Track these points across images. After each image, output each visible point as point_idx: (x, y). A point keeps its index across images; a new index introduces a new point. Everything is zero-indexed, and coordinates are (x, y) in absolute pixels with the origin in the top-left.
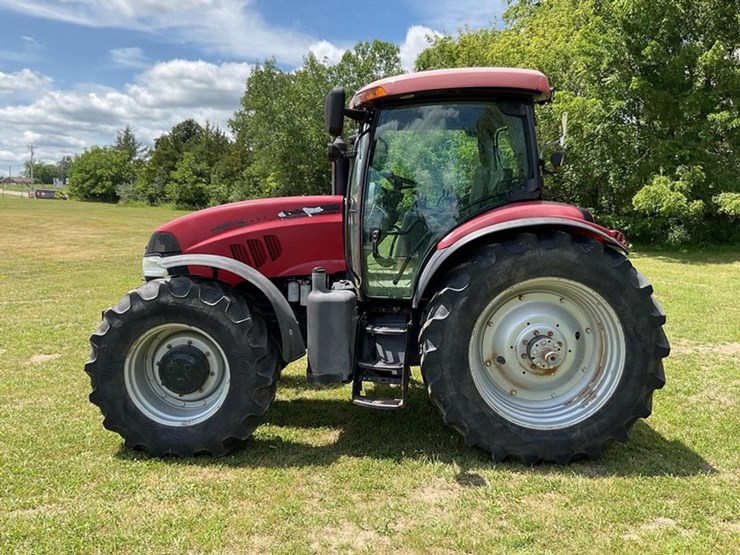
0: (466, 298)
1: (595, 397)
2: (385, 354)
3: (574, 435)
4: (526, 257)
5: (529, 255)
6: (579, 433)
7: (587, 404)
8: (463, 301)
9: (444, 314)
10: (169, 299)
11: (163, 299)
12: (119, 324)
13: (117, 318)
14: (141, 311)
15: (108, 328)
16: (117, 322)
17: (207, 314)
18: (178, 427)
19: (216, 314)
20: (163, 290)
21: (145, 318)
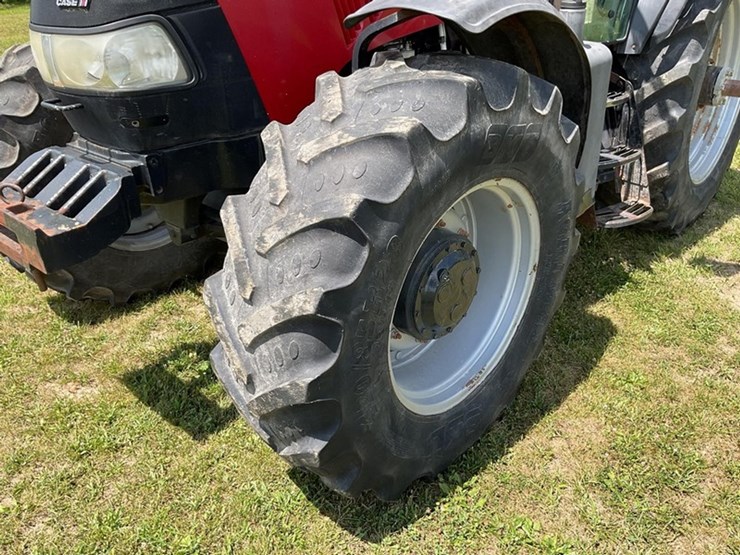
7: (711, 138)
9: (695, 54)
10: (485, 123)
11: (476, 127)
12: (391, 233)
13: (385, 218)
14: (437, 176)
15: (365, 253)
16: (385, 231)
17: (537, 141)
18: (465, 401)
19: (549, 135)
20: (475, 101)
21: (439, 193)
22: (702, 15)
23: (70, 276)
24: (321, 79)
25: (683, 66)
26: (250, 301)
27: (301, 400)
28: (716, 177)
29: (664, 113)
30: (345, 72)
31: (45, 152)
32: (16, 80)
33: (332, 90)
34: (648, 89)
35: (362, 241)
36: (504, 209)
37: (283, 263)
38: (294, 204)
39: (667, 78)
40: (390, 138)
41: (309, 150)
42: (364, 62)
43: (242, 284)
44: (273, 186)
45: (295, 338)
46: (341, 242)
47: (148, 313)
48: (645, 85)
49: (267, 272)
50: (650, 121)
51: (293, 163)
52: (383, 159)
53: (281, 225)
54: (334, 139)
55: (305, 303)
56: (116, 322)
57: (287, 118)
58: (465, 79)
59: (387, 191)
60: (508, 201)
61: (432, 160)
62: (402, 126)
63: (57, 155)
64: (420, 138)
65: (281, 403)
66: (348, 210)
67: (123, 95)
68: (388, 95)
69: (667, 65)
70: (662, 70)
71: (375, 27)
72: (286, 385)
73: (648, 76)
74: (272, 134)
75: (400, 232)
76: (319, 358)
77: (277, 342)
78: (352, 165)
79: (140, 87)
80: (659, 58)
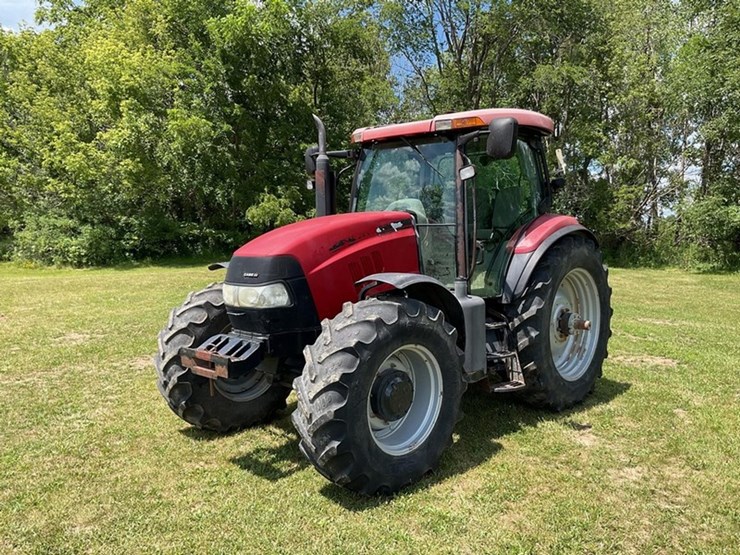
9: (540, 304)
10: (406, 320)
11: (402, 321)
12: (368, 355)
13: (366, 349)
14: (386, 337)
15: (358, 362)
16: (366, 354)
17: (432, 330)
18: (408, 454)
19: (438, 329)
20: (401, 312)
21: (388, 344)
22: (539, 285)
23: (202, 410)
24: (345, 304)
25: (533, 309)
26: (313, 382)
27: (331, 418)
28: (587, 379)
29: (527, 334)
30: (354, 302)
31: (219, 336)
32: (199, 307)
33: (349, 308)
34: (517, 322)
35: (357, 357)
36: (424, 362)
37: (328, 365)
38: (333, 345)
39: (525, 316)
40: (368, 322)
41: (339, 326)
42: (363, 298)
43: (311, 375)
44: (325, 339)
45: (330, 393)
46: (349, 357)
47: (238, 437)
48: (515, 319)
49: (321, 369)
50: (521, 338)
51: (333, 331)
52: (366, 329)
53: (328, 351)
54: (349, 322)
55: (335, 377)
56: (220, 441)
57: (331, 318)
58: (397, 304)
59: (367, 340)
60: (425, 359)
61: (384, 331)
62: (373, 318)
63: (224, 337)
64: (379, 323)
65: (323, 421)
66: (352, 344)
67: (265, 309)
68: (369, 309)
69: (525, 309)
70: (523, 312)
71: (368, 286)
72: (326, 412)
73: (517, 315)
74: (325, 323)
75: (372, 356)
76: (339, 402)
77: (323, 396)
78: (355, 331)
79: (271, 307)
80: (521, 306)
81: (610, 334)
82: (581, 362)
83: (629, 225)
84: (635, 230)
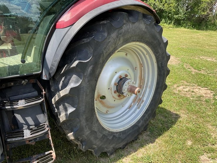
0: (92, 66)
1: (143, 101)
2: (25, 120)
3: (140, 124)
4: (123, 30)
5: (125, 28)
6: (142, 122)
7: (140, 105)
8: (90, 69)
9: (77, 82)
39: (63, 93)
70: (62, 88)
73: (58, 90)
80: (61, 82)
81: (166, 87)
82: (138, 110)
83: (206, 13)
84: (209, 15)
